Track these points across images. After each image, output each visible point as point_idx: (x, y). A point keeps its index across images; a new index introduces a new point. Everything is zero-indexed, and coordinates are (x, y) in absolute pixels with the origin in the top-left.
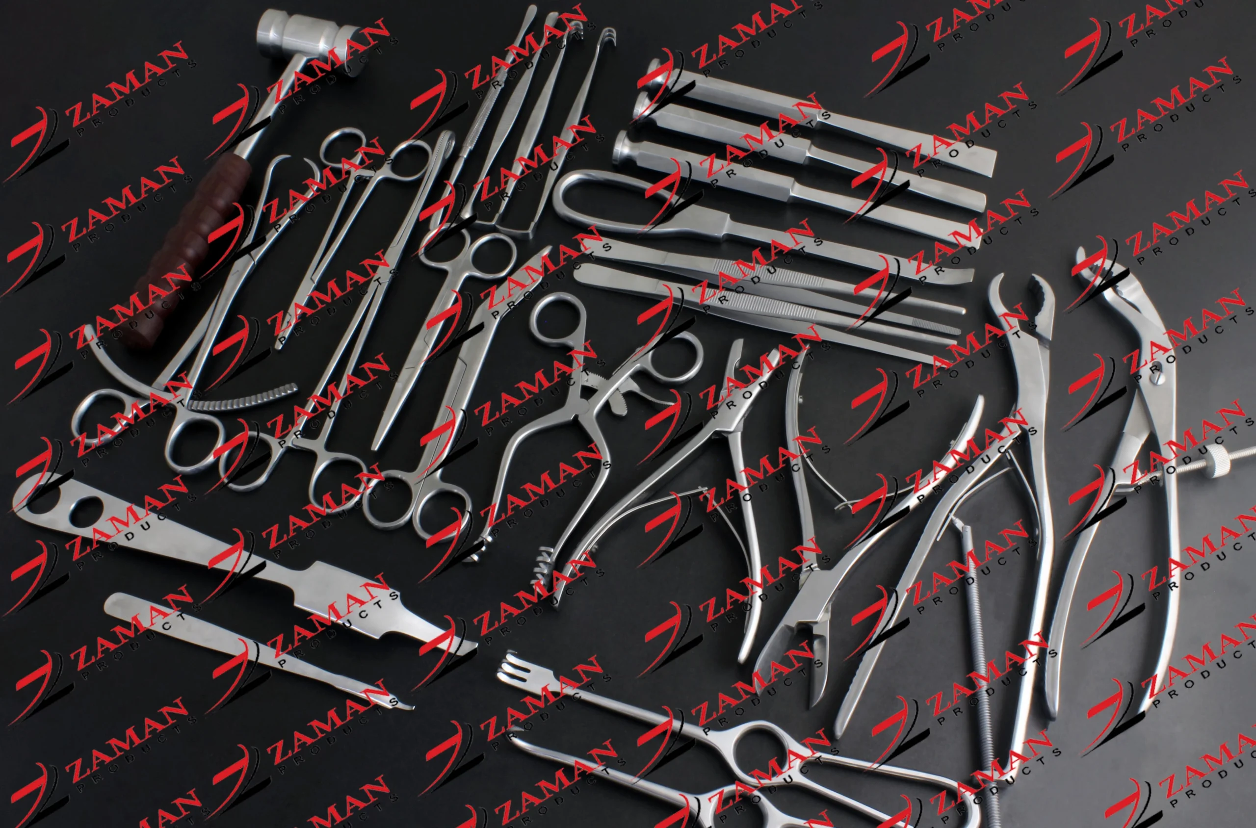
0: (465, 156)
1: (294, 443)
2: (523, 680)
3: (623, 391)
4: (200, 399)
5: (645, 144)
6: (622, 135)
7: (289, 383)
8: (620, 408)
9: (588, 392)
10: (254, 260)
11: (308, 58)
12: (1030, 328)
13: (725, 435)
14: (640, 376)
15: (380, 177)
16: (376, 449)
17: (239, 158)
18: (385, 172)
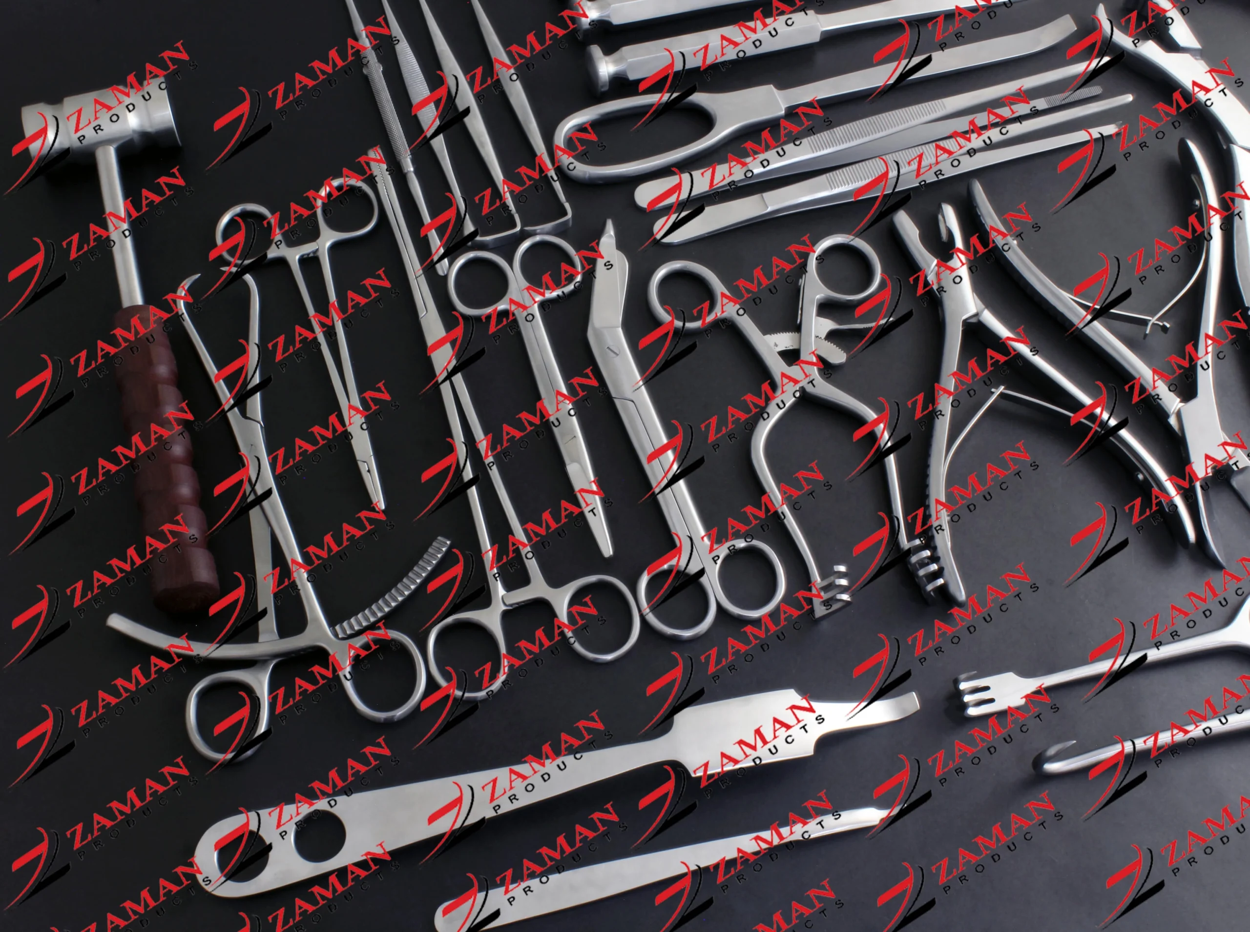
0: (412, 169)
1: (507, 603)
2: (991, 701)
3: (823, 335)
4: (341, 622)
5: (626, 50)
6: (596, 51)
7: (434, 539)
8: (837, 356)
9: (791, 356)
10: (259, 422)
11: (115, 145)
12: (1170, 46)
13: (974, 320)
14: (826, 308)
15: (328, 244)
16: (611, 553)
17: (135, 309)
18: (328, 238)
